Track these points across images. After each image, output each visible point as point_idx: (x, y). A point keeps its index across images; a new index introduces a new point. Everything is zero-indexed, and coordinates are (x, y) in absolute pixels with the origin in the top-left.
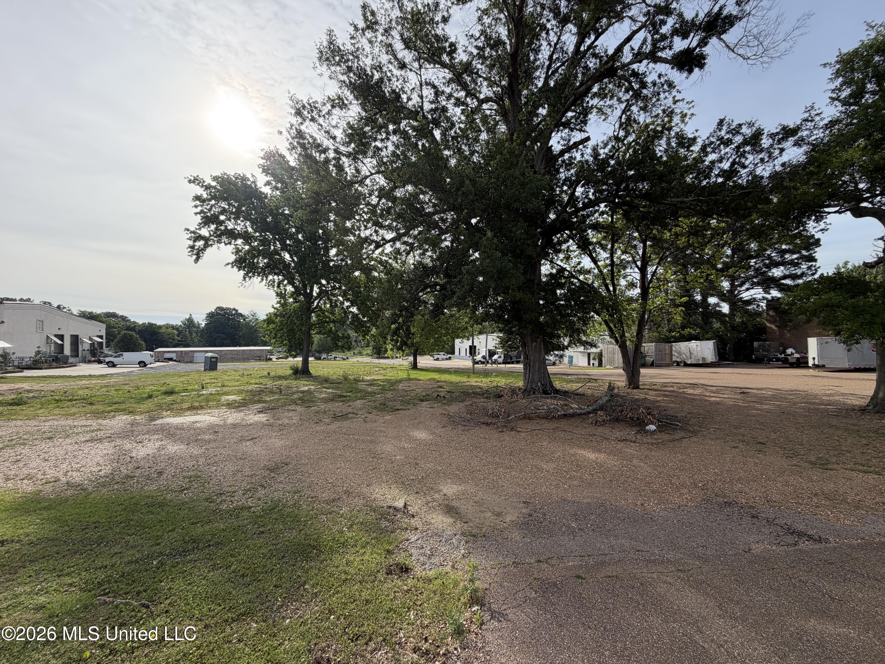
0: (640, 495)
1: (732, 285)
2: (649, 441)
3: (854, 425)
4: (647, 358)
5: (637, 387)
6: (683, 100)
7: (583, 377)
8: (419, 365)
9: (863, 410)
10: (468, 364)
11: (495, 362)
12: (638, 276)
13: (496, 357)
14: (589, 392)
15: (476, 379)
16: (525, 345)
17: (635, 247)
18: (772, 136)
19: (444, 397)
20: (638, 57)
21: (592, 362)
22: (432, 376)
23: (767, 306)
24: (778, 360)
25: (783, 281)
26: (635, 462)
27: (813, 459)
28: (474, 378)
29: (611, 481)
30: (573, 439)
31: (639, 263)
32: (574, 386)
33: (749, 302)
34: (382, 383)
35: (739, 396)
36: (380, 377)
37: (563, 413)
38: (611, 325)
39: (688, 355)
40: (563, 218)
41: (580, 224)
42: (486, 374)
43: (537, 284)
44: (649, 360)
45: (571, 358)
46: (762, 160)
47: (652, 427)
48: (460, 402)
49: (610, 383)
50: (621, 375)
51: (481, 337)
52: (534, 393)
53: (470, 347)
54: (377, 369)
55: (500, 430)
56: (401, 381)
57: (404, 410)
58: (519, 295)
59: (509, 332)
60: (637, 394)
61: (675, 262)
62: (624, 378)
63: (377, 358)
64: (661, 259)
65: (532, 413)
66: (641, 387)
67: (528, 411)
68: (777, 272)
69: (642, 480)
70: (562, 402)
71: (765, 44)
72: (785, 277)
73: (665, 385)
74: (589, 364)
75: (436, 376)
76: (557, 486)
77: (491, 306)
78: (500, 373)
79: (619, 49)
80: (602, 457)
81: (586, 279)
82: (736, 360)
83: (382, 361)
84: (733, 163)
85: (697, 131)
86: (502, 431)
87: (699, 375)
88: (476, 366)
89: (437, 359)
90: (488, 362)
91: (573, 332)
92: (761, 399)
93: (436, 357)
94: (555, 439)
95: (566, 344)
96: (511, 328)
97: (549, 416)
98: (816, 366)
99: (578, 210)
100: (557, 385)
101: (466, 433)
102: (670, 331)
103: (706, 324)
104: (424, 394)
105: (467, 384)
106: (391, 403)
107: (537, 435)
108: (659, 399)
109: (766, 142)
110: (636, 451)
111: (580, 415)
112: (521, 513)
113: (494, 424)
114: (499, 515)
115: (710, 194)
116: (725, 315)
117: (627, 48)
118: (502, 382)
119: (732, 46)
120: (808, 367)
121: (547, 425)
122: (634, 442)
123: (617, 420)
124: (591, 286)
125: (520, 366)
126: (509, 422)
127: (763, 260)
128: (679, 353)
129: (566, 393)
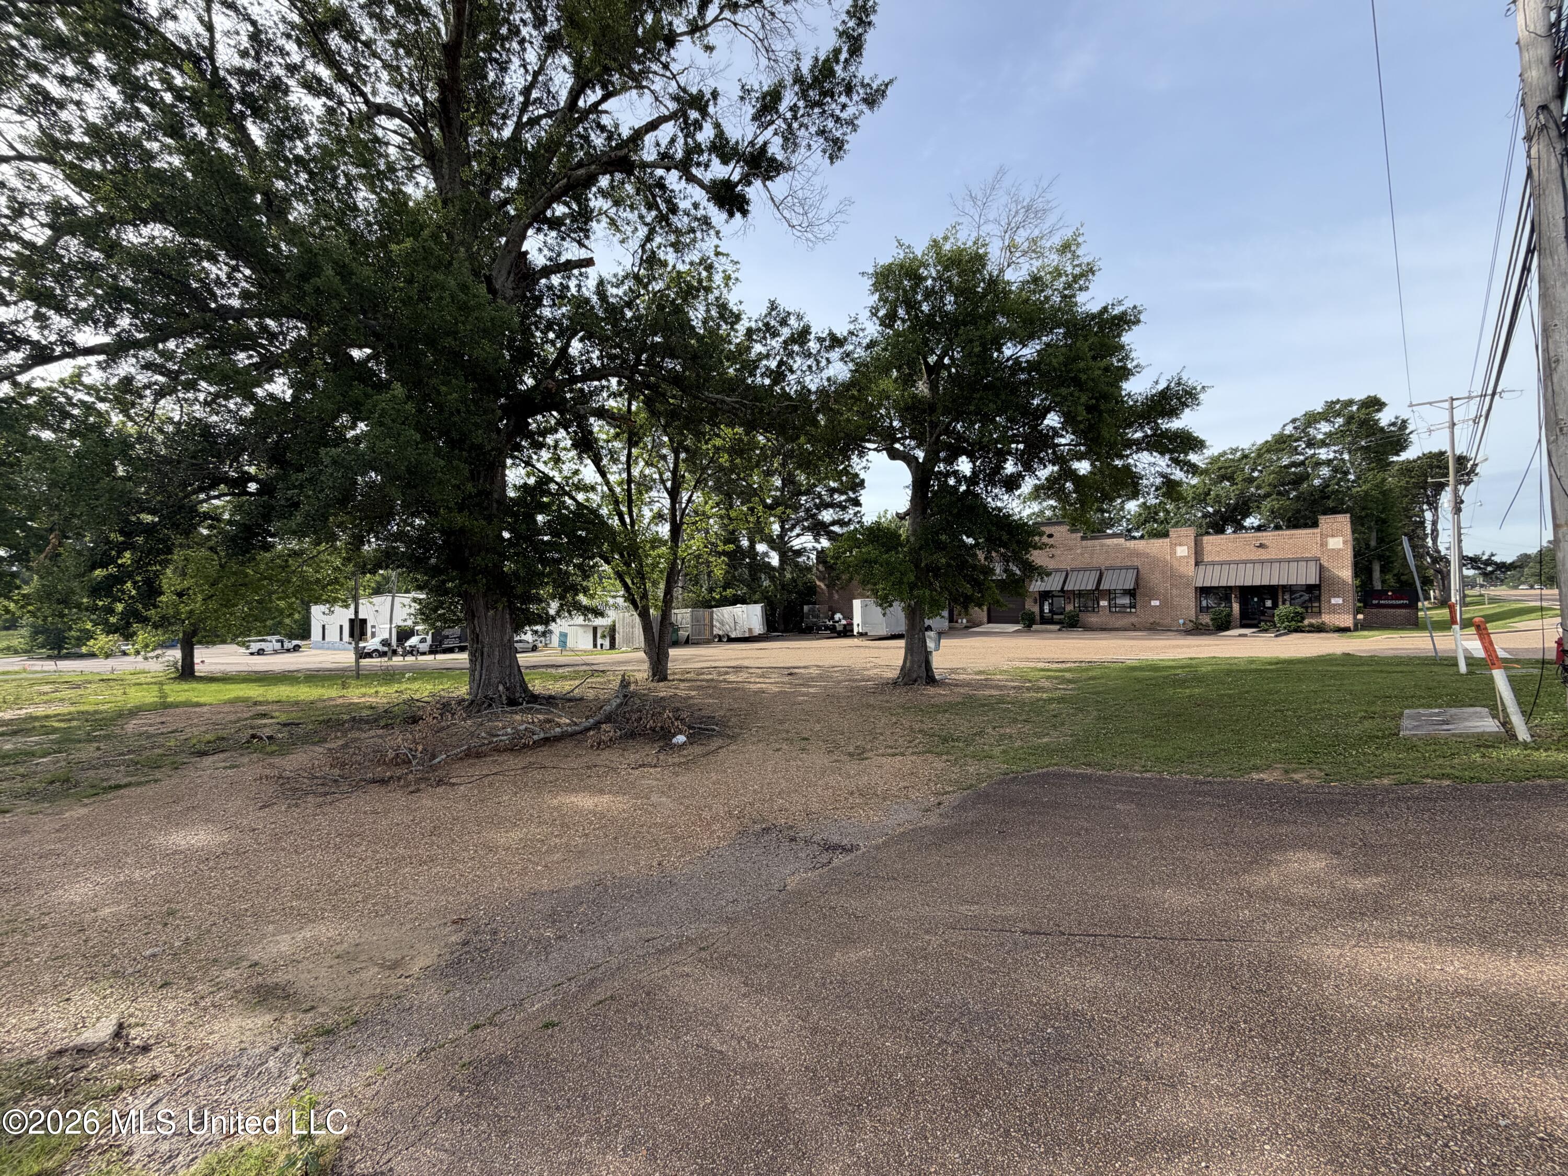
0: (659, 849)
1: (782, 527)
2: (676, 760)
3: (887, 702)
4: (681, 632)
5: (664, 678)
6: (727, 255)
7: (584, 668)
8: (199, 669)
9: (895, 683)
10: (347, 658)
11: (413, 651)
12: (667, 502)
13: (414, 641)
14: (591, 694)
15: (363, 690)
16: (473, 616)
17: (664, 458)
18: (820, 340)
19: (270, 738)
20: (666, 160)
21: (599, 641)
22: (241, 694)
23: (818, 558)
24: (827, 628)
25: (832, 528)
26: (654, 798)
27: (851, 749)
28: (357, 687)
29: (615, 838)
30: (557, 780)
31: (669, 484)
32: (566, 686)
33: (799, 553)
34: (62, 725)
35: (786, 679)
36: (52, 710)
37: (542, 735)
38: (629, 581)
39: (732, 625)
40: (546, 388)
41: (575, 404)
42: (389, 676)
43: (498, 502)
44: (683, 634)
45: (564, 636)
46: (810, 367)
47: (681, 739)
48: (314, 744)
49: (623, 676)
50: (640, 661)
51: (377, 600)
52: (490, 705)
53: (352, 621)
54: (47, 688)
55: (411, 788)
56: (134, 712)
57: (139, 784)
58: (460, 520)
59: (439, 591)
60: (663, 690)
61: (717, 489)
62: (646, 666)
63: (49, 657)
64: (698, 482)
65: (484, 744)
66: (670, 678)
67: (474, 742)
68: (827, 516)
69: (661, 825)
70: (541, 717)
71: (810, 215)
72: (834, 523)
73: (700, 672)
74: (595, 646)
75: (254, 692)
76: (524, 872)
77: (401, 536)
78: (421, 674)
79: (638, 135)
80: (604, 801)
81: (587, 500)
82: (786, 630)
83: (66, 665)
84: (781, 363)
85: (741, 302)
86: (418, 790)
87: (745, 654)
88: (365, 662)
89: (261, 652)
90: (395, 652)
91: (566, 590)
92: (807, 681)
93: (255, 647)
94: (526, 785)
95: (552, 612)
96: (444, 582)
97: (517, 746)
98: (861, 635)
99: (574, 380)
100: (537, 686)
101: (327, 809)
102: (711, 590)
103: (753, 580)
104: (209, 737)
105: (340, 701)
106: (91, 773)
107: (491, 785)
108: (693, 693)
109: (813, 346)
110: (657, 779)
111: (572, 735)
112: (446, 944)
113: (399, 779)
114: (395, 965)
115: (756, 399)
116: (774, 569)
117: (649, 139)
118: (423, 690)
119: (777, 202)
120: (853, 636)
121: (513, 762)
122: (655, 766)
123: (632, 735)
124: (595, 512)
125: (464, 656)
126: (433, 768)
127: (813, 499)
128: (722, 623)
129: (550, 700)
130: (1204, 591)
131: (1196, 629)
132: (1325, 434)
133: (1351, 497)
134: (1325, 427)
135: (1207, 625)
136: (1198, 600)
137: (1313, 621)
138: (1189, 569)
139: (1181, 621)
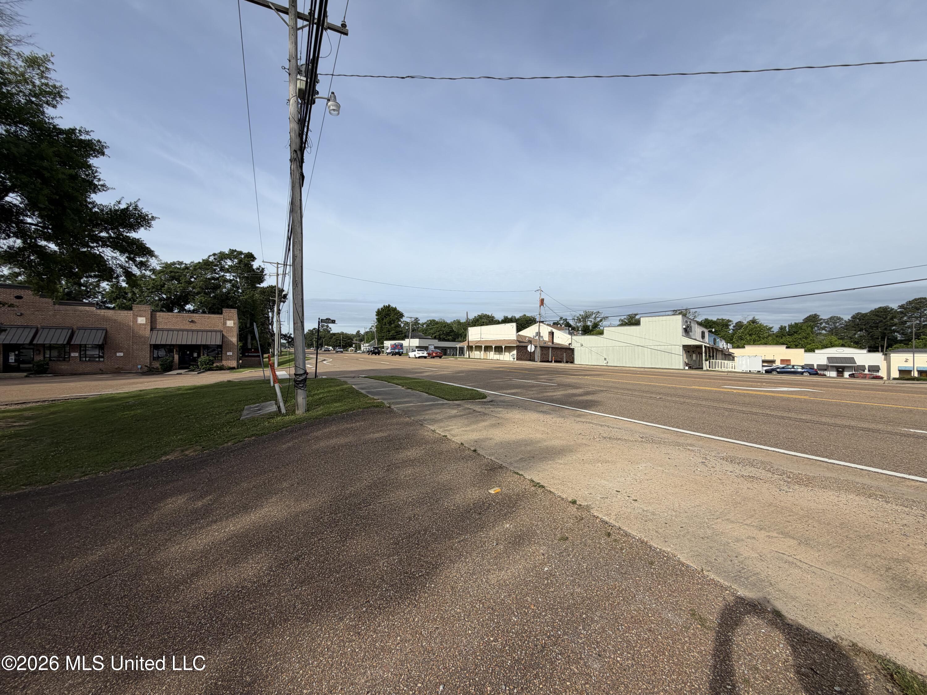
130: (156, 347)
131: (150, 372)
132: (229, 266)
133: (240, 301)
134: (229, 262)
135: (157, 368)
136: (152, 352)
137: (218, 364)
138: (147, 333)
139: (139, 367)
